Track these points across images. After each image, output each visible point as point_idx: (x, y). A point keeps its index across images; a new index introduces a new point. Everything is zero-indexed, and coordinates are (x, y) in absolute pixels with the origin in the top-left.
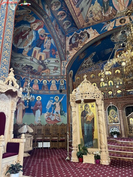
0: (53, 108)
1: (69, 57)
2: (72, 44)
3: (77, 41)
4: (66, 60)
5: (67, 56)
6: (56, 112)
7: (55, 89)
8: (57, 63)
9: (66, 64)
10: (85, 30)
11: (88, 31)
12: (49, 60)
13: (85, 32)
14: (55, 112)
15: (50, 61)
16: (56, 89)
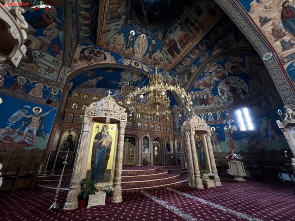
0: (24, 123)
1: (75, 66)
2: (84, 55)
3: (92, 55)
4: (70, 67)
5: (72, 64)
6: (29, 131)
7: (39, 95)
8: (55, 64)
9: (69, 72)
10: (103, 51)
11: (106, 53)
12: (43, 54)
13: (102, 52)
14: (27, 129)
15: (44, 56)
16: (41, 97)
